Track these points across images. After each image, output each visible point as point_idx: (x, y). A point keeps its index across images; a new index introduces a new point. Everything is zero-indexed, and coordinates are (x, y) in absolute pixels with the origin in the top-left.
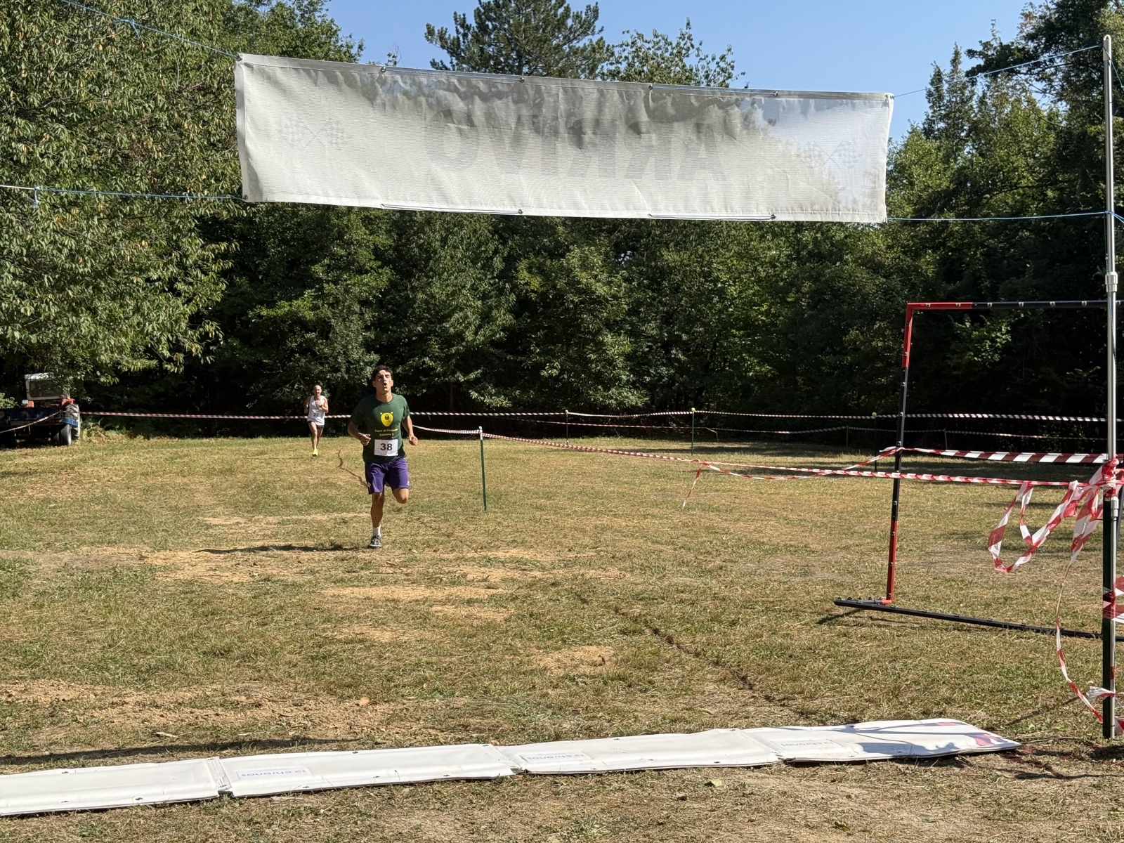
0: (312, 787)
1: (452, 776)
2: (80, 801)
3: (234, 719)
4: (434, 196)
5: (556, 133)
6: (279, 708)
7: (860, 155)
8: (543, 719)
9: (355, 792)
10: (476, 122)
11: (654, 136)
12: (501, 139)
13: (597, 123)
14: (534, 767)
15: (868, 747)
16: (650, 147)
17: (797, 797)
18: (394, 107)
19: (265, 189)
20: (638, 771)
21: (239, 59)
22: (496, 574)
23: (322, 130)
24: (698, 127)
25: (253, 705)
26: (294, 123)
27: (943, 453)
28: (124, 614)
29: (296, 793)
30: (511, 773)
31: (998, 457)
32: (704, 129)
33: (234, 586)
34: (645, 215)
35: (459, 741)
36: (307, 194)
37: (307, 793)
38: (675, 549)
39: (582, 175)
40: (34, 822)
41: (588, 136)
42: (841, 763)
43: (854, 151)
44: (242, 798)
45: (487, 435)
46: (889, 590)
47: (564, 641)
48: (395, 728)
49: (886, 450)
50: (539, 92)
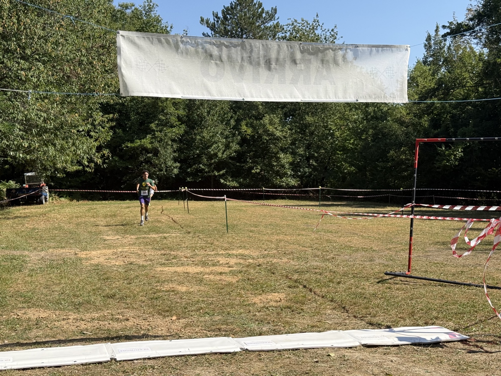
0: (151, 356)
1: (214, 351)
2: (49, 363)
3: (117, 326)
4: (205, 93)
5: (259, 64)
6: (137, 321)
7: (396, 73)
8: (254, 326)
9: (171, 358)
10: (223, 60)
11: (303, 65)
12: (234, 67)
13: (277, 60)
14: (250, 348)
15: (400, 339)
16: (301, 70)
17: (368, 361)
18: (187, 54)
19: (130, 91)
20: (296, 349)
21: (118, 33)
22: (233, 261)
23: (155, 64)
24: (322, 61)
25: (125, 319)
26: (143, 61)
27: (433, 206)
28: (68, 279)
29: (144, 359)
30: (240, 350)
31: (458, 208)
32: (325, 62)
33: (116, 266)
34: (299, 100)
35: (216, 336)
36: (149, 92)
37: (149, 359)
38: (312, 250)
39: (271, 83)
40: (29, 372)
41: (273, 65)
42: (388, 346)
43: (393, 71)
44: (121, 361)
45: (228, 199)
46: (409, 268)
47: (263, 291)
48: (188, 330)
49: (407, 205)
50: (251, 46)
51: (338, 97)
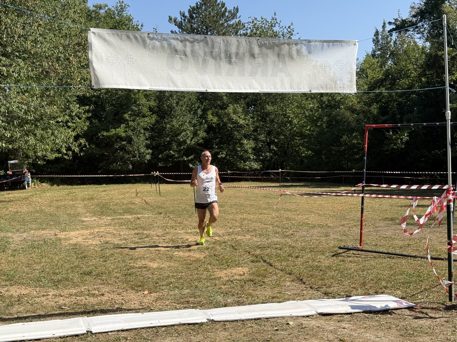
0: (125, 328)
1: (182, 322)
2: (29, 336)
3: (93, 300)
4: (171, 84)
5: (220, 58)
6: (111, 296)
7: (345, 65)
8: (220, 298)
9: (143, 330)
10: (187, 54)
11: (260, 59)
12: (198, 61)
13: (237, 54)
14: (216, 318)
15: (353, 307)
16: (260, 63)
17: (324, 328)
18: (153, 49)
19: (101, 83)
20: (258, 319)
21: (90, 30)
23: (124, 58)
24: (279, 55)
25: (101, 295)
26: (113, 56)
27: (382, 186)
28: (48, 258)
29: (118, 331)
30: (207, 321)
31: (404, 187)
32: (281, 56)
33: (93, 246)
34: (257, 91)
35: (185, 308)
36: (119, 85)
37: (123, 331)
38: (273, 227)
39: (231, 75)
41: (234, 59)
42: (342, 314)
43: (343, 64)
44: (96, 333)
46: (361, 242)
47: (228, 266)
48: (159, 303)
49: (358, 185)
50: (213, 41)
51: (293, 88)
